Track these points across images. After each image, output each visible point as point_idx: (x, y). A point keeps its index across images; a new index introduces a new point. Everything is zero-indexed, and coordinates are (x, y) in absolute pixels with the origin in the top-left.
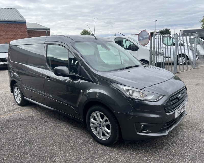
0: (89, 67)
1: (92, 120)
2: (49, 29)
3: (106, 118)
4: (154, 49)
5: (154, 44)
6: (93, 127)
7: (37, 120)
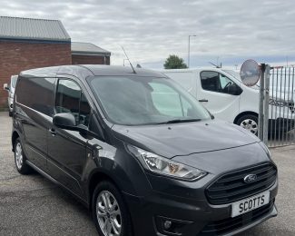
0: (103, 117)
1: (100, 204)
2: (110, 54)
3: (116, 203)
4: (267, 93)
5: (268, 85)
6: (101, 217)
7: (34, 198)
